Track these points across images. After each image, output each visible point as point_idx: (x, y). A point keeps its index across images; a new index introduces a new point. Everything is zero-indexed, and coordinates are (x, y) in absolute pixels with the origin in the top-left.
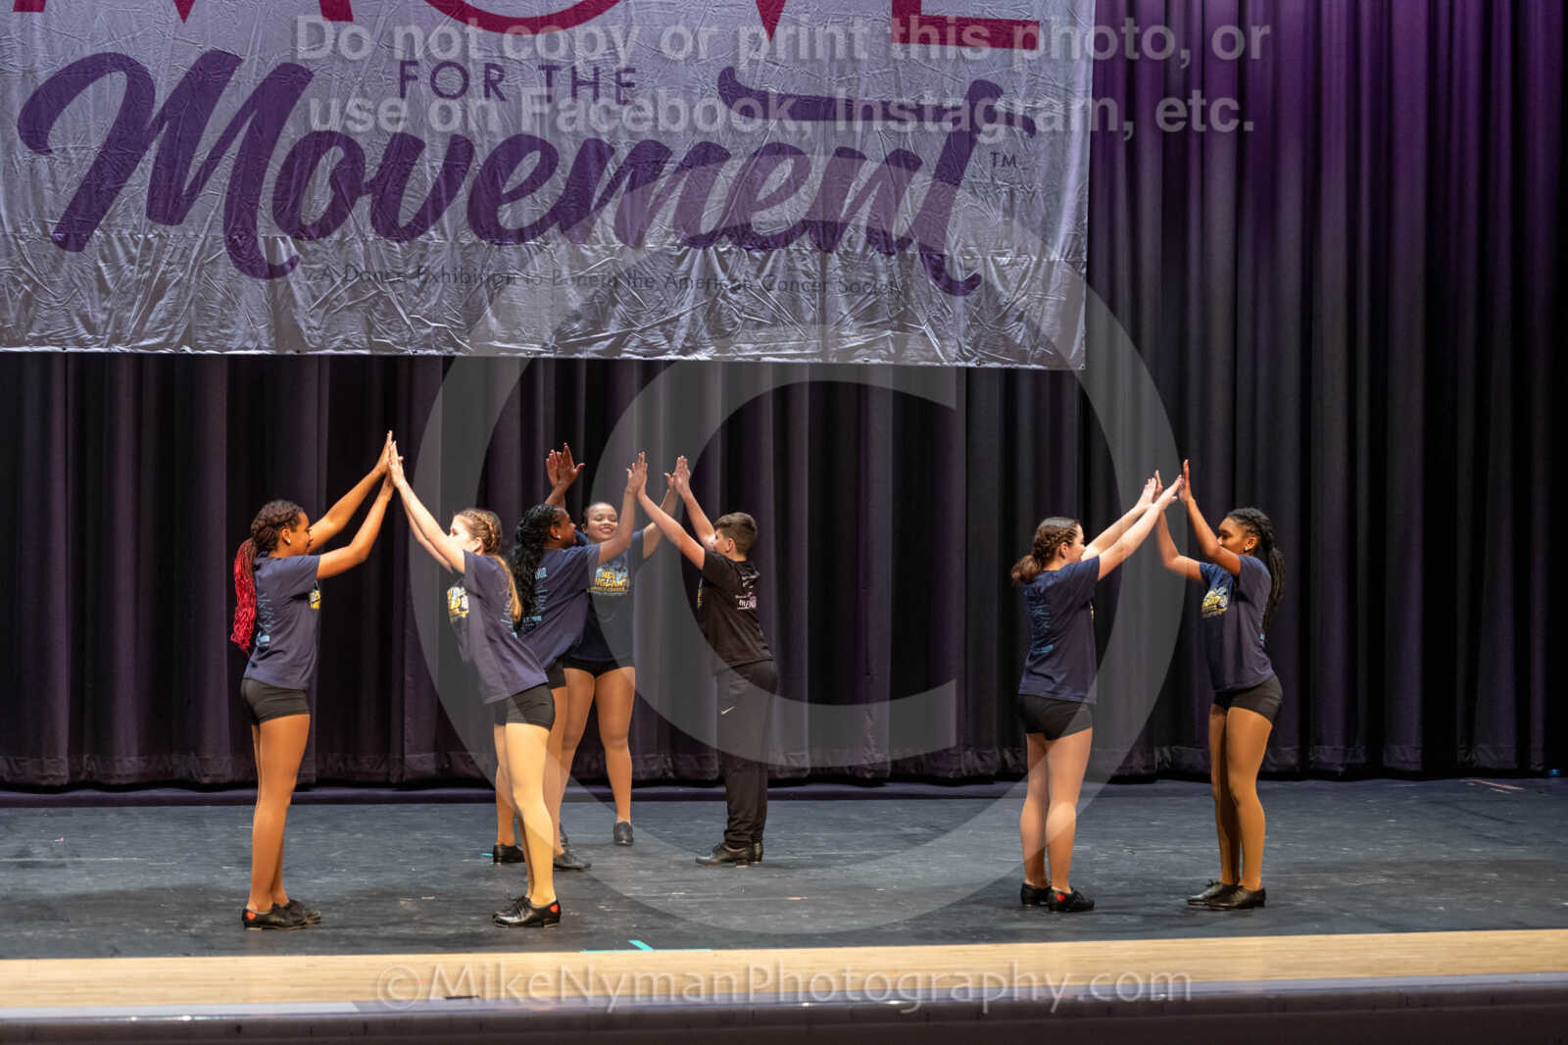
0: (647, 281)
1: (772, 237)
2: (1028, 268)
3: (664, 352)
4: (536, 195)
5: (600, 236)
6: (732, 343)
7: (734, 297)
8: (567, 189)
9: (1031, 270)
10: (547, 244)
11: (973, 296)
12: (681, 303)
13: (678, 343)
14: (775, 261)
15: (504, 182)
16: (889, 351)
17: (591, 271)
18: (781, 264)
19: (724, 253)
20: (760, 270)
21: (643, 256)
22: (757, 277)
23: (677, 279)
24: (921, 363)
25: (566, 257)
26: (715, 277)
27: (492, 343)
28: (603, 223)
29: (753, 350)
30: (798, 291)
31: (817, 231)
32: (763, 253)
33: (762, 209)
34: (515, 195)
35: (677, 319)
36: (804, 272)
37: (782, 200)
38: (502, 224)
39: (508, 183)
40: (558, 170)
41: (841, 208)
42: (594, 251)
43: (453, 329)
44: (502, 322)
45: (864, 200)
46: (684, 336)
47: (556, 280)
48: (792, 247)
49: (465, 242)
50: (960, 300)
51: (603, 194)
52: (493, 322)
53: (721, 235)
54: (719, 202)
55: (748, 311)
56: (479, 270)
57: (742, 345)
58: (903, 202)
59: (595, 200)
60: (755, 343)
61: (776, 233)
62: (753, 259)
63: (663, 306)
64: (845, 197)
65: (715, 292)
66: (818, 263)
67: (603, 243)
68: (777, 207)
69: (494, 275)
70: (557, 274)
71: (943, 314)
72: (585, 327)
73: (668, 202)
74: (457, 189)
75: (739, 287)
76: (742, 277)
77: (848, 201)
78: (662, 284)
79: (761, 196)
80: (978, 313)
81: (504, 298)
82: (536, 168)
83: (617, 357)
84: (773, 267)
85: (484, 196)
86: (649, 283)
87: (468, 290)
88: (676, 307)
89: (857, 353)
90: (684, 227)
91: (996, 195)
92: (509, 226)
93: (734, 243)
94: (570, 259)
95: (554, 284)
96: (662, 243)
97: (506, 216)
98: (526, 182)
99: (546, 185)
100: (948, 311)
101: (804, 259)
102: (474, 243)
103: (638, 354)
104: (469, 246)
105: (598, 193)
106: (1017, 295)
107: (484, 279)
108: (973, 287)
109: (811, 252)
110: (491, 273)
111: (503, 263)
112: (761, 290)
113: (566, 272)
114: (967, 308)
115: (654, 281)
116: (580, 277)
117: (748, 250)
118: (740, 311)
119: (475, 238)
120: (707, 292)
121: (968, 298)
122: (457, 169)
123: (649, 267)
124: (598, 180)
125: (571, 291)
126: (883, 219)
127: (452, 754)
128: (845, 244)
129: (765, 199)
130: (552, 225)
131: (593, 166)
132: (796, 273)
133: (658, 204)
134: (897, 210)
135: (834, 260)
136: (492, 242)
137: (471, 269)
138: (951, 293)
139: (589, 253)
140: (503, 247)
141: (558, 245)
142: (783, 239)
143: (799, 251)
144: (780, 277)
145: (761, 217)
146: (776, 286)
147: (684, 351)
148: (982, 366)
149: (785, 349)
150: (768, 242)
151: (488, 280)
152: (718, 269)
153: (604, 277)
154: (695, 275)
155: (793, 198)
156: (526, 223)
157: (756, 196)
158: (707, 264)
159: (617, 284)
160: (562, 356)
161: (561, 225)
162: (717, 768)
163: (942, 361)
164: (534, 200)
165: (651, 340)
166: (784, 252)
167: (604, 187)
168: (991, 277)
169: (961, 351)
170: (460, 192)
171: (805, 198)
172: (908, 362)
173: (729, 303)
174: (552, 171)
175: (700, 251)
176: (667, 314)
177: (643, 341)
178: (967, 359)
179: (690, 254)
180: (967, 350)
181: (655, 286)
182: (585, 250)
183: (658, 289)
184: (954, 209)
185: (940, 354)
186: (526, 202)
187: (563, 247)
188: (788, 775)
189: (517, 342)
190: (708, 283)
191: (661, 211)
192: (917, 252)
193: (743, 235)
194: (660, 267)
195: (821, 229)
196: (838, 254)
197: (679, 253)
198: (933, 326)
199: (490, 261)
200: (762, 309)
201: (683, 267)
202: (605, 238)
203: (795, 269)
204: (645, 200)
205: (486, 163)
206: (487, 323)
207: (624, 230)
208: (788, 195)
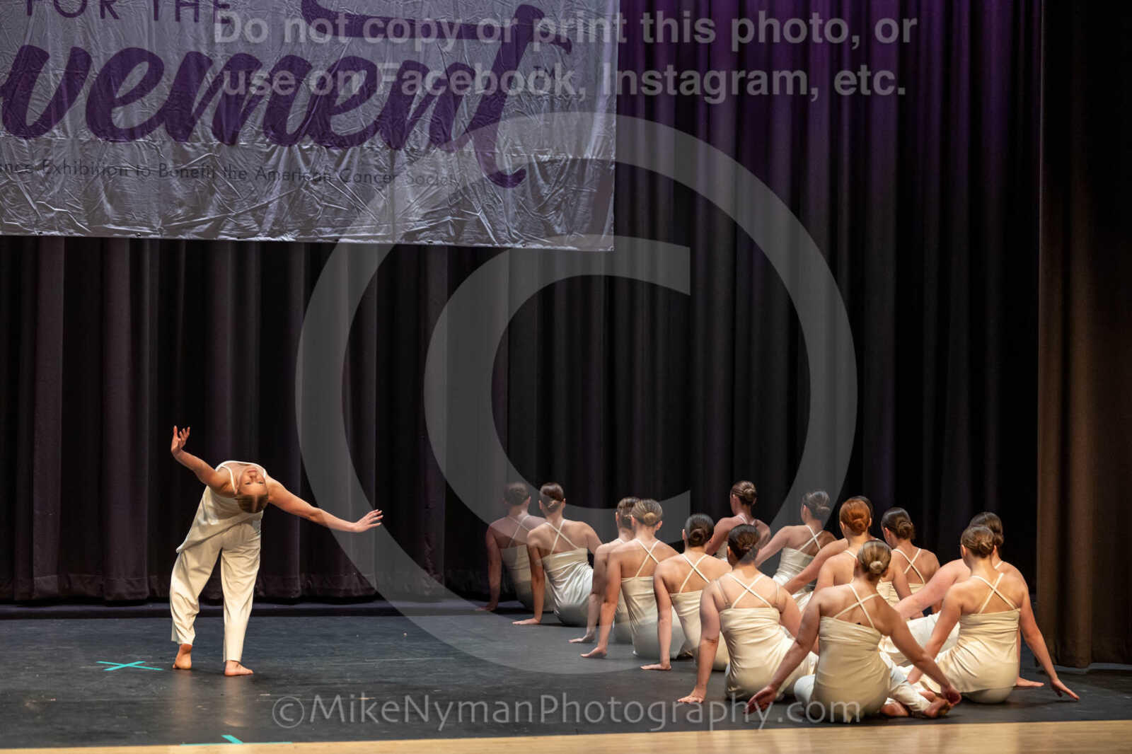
0: (240, 174)
1: (349, 137)
2: (565, 164)
3: (255, 235)
4: (143, 98)
5: (200, 134)
6: (313, 227)
7: (316, 188)
8: (171, 95)
9: (568, 167)
10: (155, 141)
11: (519, 187)
12: (269, 192)
13: (267, 227)
14: (351, 156)
15: (117, 87)
16: (447, 233)
17: (193, 165)
18: (356, 160)
19: (307, 150)
20: (338, 164)
21: (237, 153)
22: (335, 171)
23: (266, 172)
24: (476, 245)
25: (171, 153)
26: (300, 169)
27: (107, 226)
28: (203, 123)
29: (331, 233)
30: (371, 182)
31: (388, 131)
32: (341, 151)
33: (340, 113)
34: (126, 100)
35: (266, 206)
36: (377, 167)
37: (357, 105)
38: (115, 124)
39: (121, 89)
40: (164, 79)
41: (408, 112)
42: (195, 148)
43: (73, 214)
44: (115, 208)
45: (427, 106)
46: (273, 220)
47: (162, 172)
48: (366, 145)
49: (84, 139)
50: (510, 190)
51: (203, 99)
52: (108, 206)
53: (304, 135)
54: (303, 106)
55: (328, 199)
56: (96, 163)
57: (322, 228)
58: (460, 107)
59: (196, 105)
60: (333, 227)
61: (352, 133)
62: (331, 155)
63: (254, 195)
64: (411, 103)
65: (299, 183)
66: (387, 158)
67: (203, 141)
68: (351, 111)
69: (109, 168)
70: (163, 167)
71: (494, 202)
72: (186, 212)
73: (259, 106)
74: (77, 94)
75: (320, 179)
76: (322, 171)
77: (414, 106)
78: (254, 177)
79: (339, 102)
80: (523, 202)
81: (118, 187)
82: (145, 76)
83: (215, 239)
84: (349, 162)
85: (100, 99)
86: (242, 175)
87: (87, 181)
88: (265, 196)
89: (422, 235)
90: (273, 128)
91: (538, 102)
92: (122, 126)
93: (315, 142)
94: (174, 154)
95: (161, 176)
96: (253, 142)
97: (119, 117)
98: (135, 89)
99: (154, 91)
100: (497, 198)
101: (377, 156)
102: (91, 141)
103: (232, 236)
104: (88, 142)
105: (198, 98)
106: (557, 188)
107: (100, 170)
108: (520, 180)
109: (382, 150)
110: (106, 166)
111: (117, 157)
112: (339, 181)
113: (170, 165)
114: (513, 196)
115: (245, 172)
116: (182, 170)
117: (327, 147)
118: (321, 200)
119: (92, 136)
120: (290, 184)
121: (515, 189)
122: (76, 77)
123: (244, 163)
124: (198, 87)
125: (175, 182)
126: (443, 121)
127: (71, 575)
128: (412, 143)
129: (342, 105)
130: (159, 125)
131: (193, 77)
132: (370, 167)
133: (249, 109)
134: (455, 115)
135: (402, 155)
136: (107, 139)
137: (89, 162)
138: (501, 185)
139: (190, 149)
140: (117, 144)
141: (164, 142)
142: (357, 138)
143: (372, 149)
144: (354, 171)
145: (338, 120)
146: (351, 178)
147: (272, 234)
148: (527, 247)
149: (361, 232)
150: (344, 141)
151: (103, 172)
152: (302, 164)
153: (203, 172)
154: (281, 169)
155: (366, 104)
156: (136, 123)
157: (334, 102)
158: (291, 160)
159: (214, 176)
160: (167, 237)
161: (166, 126)
162: (299, 588)
163: (493, 243)
164: (143, 103)
165: (244, 224)
166: (358, 149)
167: (204, 93)
168: (534, 171)
169: (509, 232)
170: (79, 96)
171: (377, 103)
172: (464, 244)
173: (311, 193)
174: (158, 79)
175: (286, 149)
176: (257, 202)
177: (238, 226)
178: (515, 241)
179: (277, 151)
180: (515, 234)
181: (247, 178)
182: (187, 147)
183: (250, 181)
184: (503, 113)
185: (492, 237)
186: (136, 106)
187: (168, 144)
188: (361, 593)
189: (128, 225)
190: (293, 175)
191: (252, 114)
192: (473, 150)
193: (323, 134)
194: (252, 162)
195: (391, 131)
196: (405, 150)
197: (268, 150)
198: (486, 213)
199: (105, 156)
200: (340, 198)
201: (272, 161)
202: (204, 136)
203: (369, 165)
204: (238, 105)
205: (102, 71)
206: (101, 207)
207: (221, 130)
208: (362, 101)
